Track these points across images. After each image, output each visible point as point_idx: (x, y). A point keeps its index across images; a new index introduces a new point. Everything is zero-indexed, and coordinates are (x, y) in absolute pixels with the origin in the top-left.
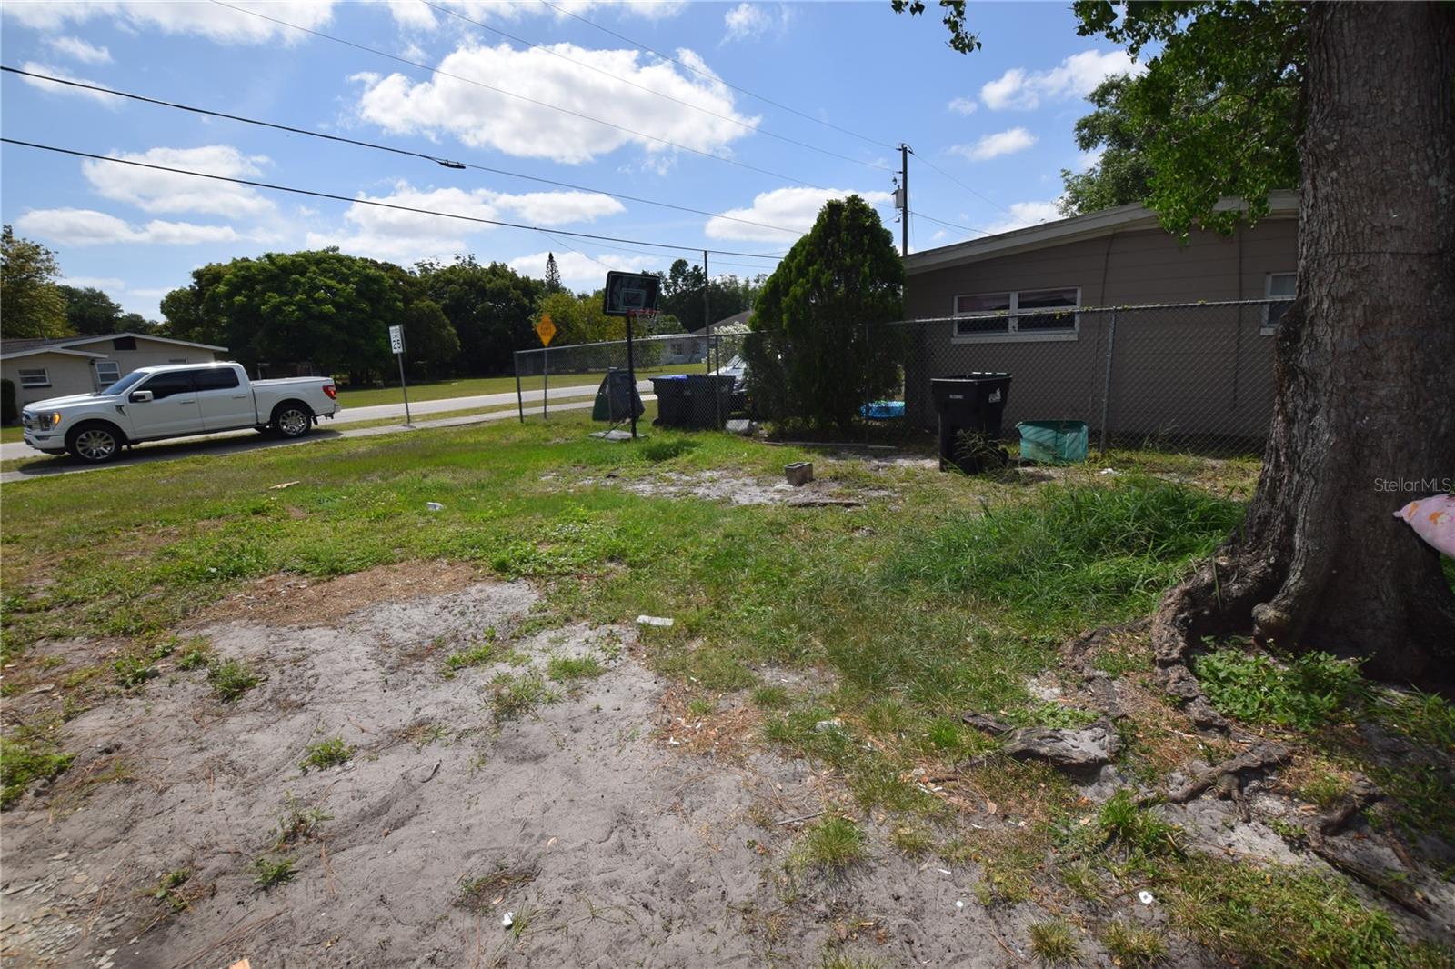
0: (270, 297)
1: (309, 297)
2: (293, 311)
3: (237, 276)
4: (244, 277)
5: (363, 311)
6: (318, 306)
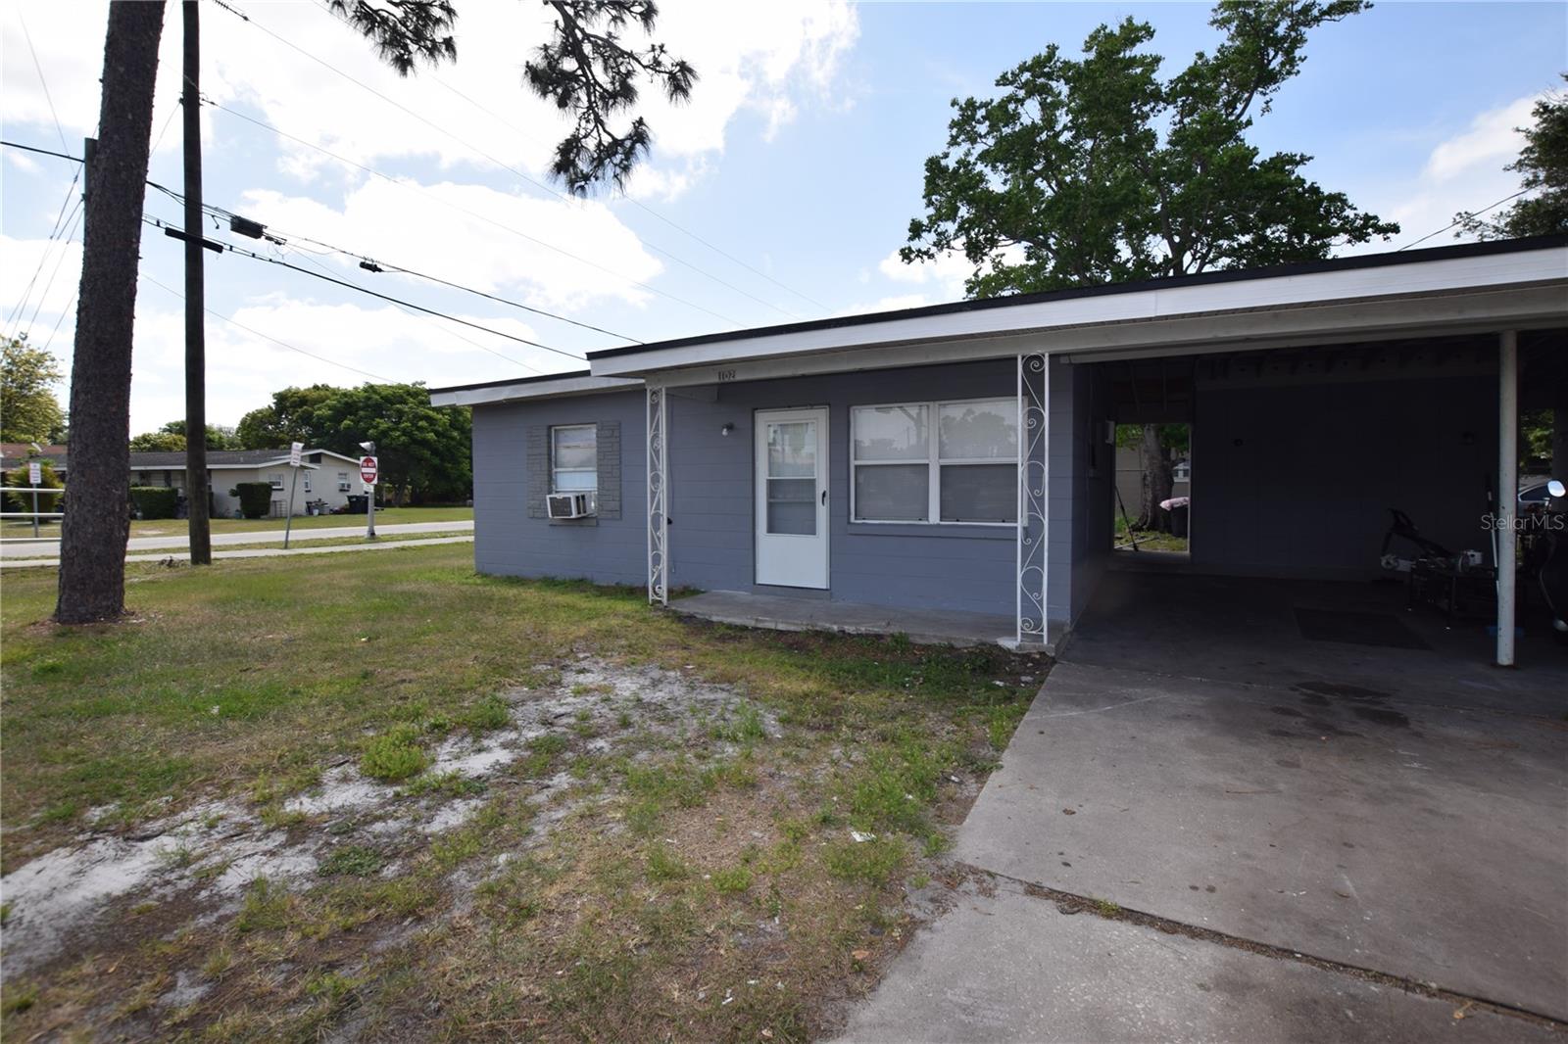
0: (378, 423)
1: (413, 425)
2: (399, 436)
3: (339, 402)
4: (346, 403)
5: (453, 439)
6: (421, 433)
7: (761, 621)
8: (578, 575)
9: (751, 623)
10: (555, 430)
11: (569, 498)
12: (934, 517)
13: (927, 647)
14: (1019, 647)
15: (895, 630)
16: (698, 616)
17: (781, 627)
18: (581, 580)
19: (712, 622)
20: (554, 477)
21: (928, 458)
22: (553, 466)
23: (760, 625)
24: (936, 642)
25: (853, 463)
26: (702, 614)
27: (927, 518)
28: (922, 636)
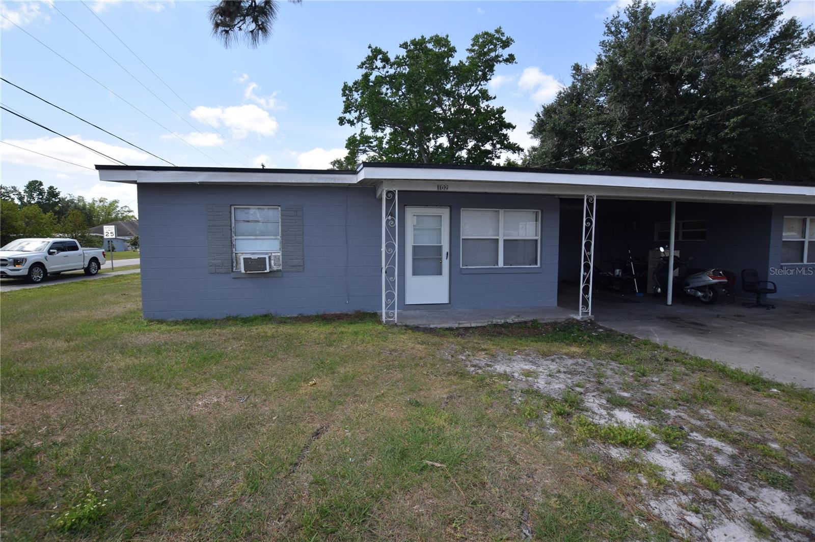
7: (463, 323)
8: (264, 312)
9: (455, 325)
10: (235, 208)
11: (265, 258)
12: (501, 264)
13: (547, 324)
14: (582, 318)
15: (531, 319)
16: (421, 326)
17: (473, 325)
18: (266, 316)
19: (431, 328)
20: (234, 243)
21: (498, 236)
22: (233, 235)
23: (461, 326)
24: (549, 321)
25: (462, 237)
26: (423, 325)
27: (497, 265)
28: (543, 319)
